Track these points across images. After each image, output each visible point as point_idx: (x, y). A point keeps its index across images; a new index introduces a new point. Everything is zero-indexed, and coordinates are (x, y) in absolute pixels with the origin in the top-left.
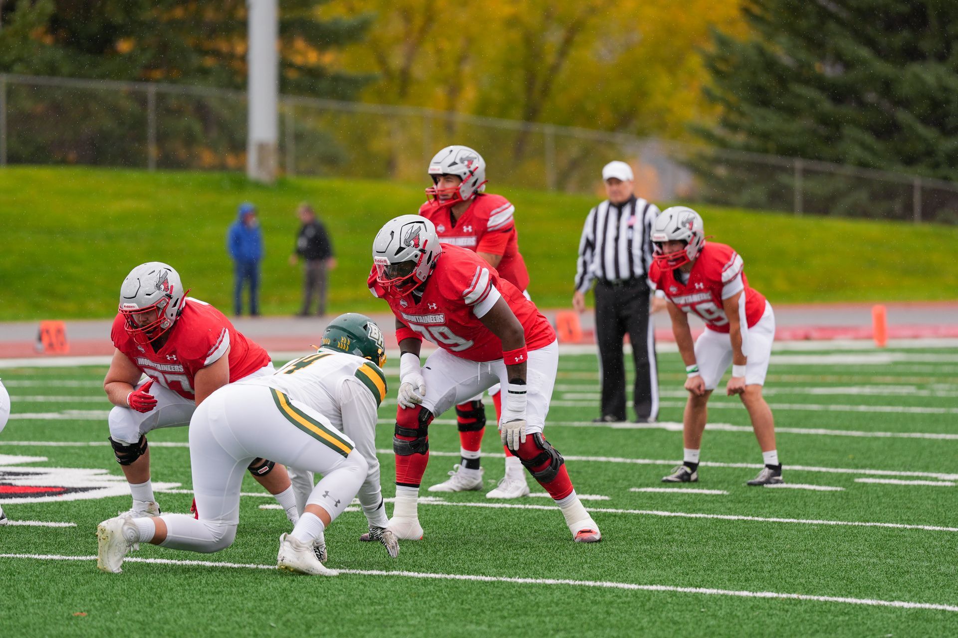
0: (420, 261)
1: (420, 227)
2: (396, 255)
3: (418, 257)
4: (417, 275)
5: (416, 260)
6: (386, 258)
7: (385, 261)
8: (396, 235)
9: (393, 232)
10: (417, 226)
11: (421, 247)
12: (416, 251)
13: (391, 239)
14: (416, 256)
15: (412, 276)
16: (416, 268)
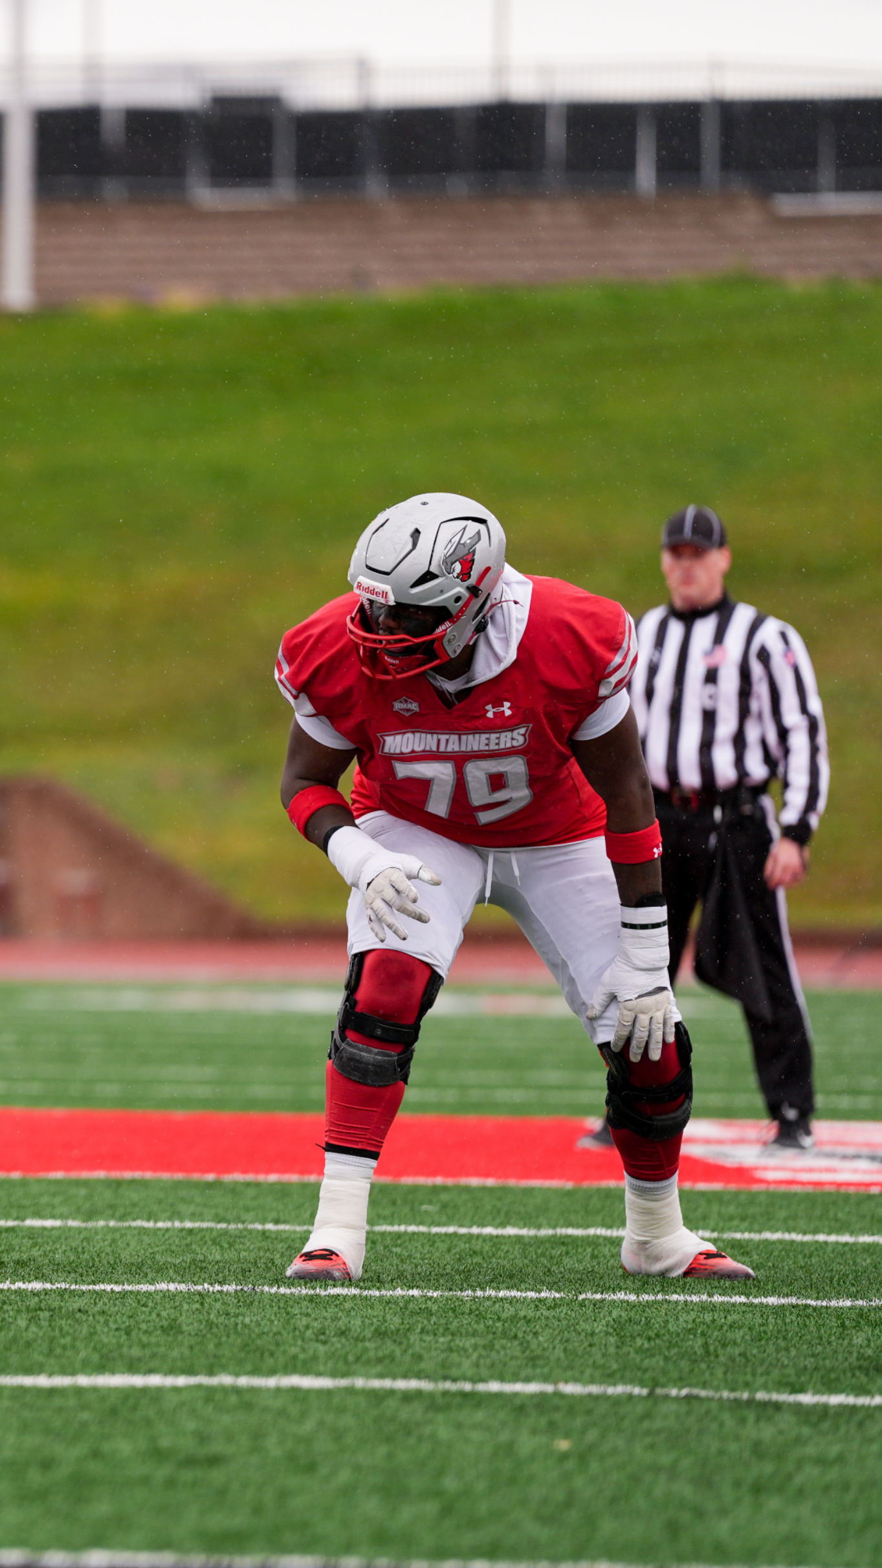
0: (462, 611)
1: (479, 533)
2: (414, 586)
3: (460, 603)
4: (445, 641)
5: (454, 608)
6: (387, 588)
7: (385, 594)
8: (425, 542)
9: (417, 532)
10: (473, 527)
11: (472, 581)
12: (460, 589)
13: (410, 547)
14: (458, 599)
15: (433, 641)
16: (448, 624)
